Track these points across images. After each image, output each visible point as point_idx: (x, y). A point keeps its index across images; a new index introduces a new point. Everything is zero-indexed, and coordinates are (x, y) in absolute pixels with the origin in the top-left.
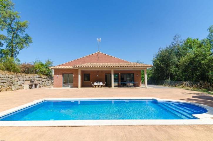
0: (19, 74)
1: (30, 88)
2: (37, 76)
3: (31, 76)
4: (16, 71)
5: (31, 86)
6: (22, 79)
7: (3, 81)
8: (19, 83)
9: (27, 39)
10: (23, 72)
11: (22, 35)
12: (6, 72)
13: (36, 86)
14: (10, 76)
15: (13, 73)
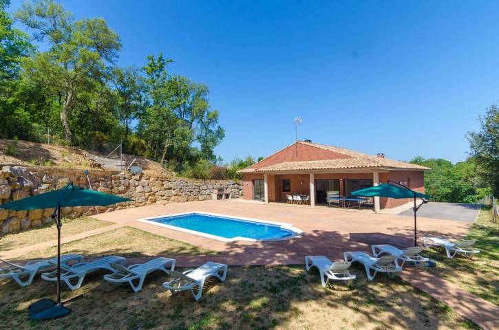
0: (208, 181)
1: (218, 199)
2: (232, 182)
3: (223, 183)
4: (204, 178)
5: (220, 197)
6: (211, 187)
7: (190, 190)
8: (207, 192)
9: (220, 133)
10: (212, 178)
11: (213, 128)
12: (194, 179)
13: (227, 196)
14: (198, 184)
15: (200, 180)
